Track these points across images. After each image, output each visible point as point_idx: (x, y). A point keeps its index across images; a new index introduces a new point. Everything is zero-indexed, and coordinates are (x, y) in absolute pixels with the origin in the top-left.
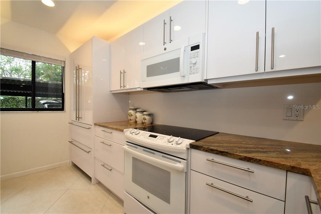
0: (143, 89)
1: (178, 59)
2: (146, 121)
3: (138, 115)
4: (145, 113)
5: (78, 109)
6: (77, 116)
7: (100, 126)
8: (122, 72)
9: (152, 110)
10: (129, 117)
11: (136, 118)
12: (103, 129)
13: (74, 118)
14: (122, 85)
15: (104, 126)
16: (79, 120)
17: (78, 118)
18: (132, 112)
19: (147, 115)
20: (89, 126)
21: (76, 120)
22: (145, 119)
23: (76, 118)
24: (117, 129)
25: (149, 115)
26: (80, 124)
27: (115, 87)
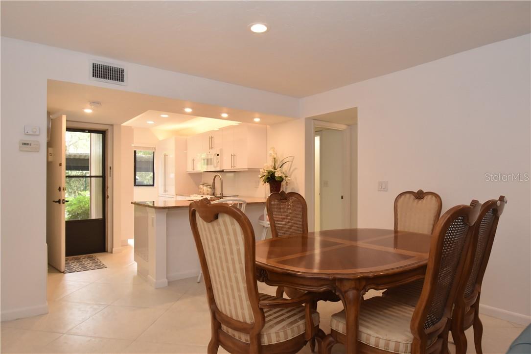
1: (212, 159)
3: (205, 188)
4: (208, 187)
5: (165, 185)
7: (179, 195)
10: (200, 190)
13: (163, 192)
14: (193, 168)
17: (165, 191)
18: (201, 186)
20: (173, 196)
22: (208, 191)
25: (211, 188)
26: (166, 196)
27: (190, 170)
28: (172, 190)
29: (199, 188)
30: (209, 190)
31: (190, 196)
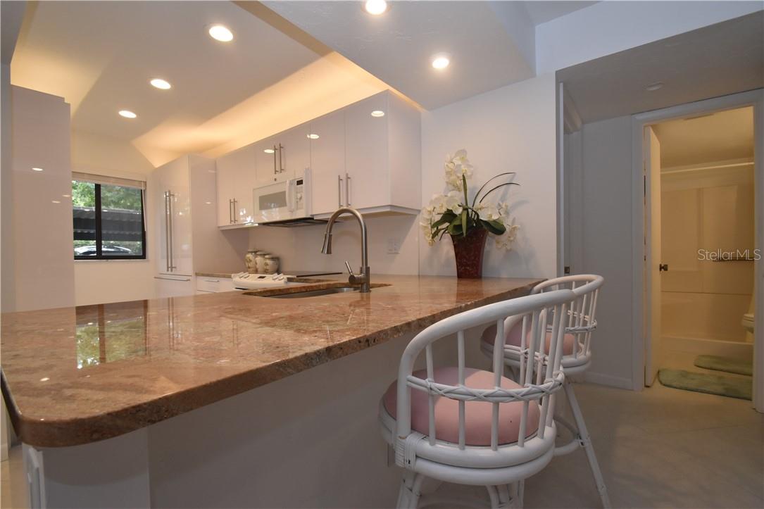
0: (257, 225)
1: (284, 193)
2: (268, 267)
3: (259, 259)
4: (267, 256)
5: (170, 255)
6: (170, 266)
7: (203, 275)
8: (232, 201)
9: (277, 253)
10: (247, 264)
11: (256, 263)
12: (207, 278)
13: (164, 269)
14: (233, 219)
15: (208, 275)
16: (172, 271)
17: (171, 267)
18: (250, 256)
19: (269, 259)
20: (188, 278)
21: (168, 270)
22: (266, 264)
23: (168, 268)
24: (224, 277)
25: (272, 259)
26: (173, 277)
27: (225, 221)
28: (186, 266)
29: (245, 260)
30: (269, 262)
31: (230, 277)
